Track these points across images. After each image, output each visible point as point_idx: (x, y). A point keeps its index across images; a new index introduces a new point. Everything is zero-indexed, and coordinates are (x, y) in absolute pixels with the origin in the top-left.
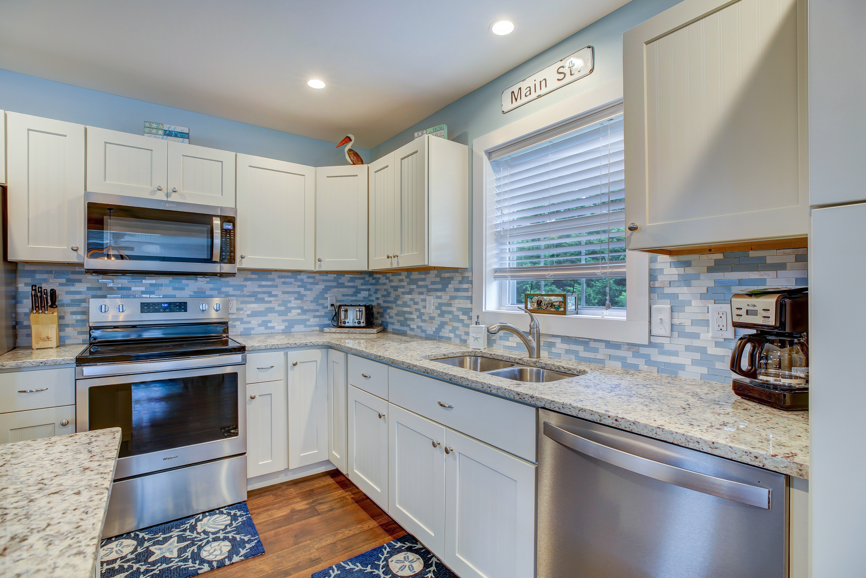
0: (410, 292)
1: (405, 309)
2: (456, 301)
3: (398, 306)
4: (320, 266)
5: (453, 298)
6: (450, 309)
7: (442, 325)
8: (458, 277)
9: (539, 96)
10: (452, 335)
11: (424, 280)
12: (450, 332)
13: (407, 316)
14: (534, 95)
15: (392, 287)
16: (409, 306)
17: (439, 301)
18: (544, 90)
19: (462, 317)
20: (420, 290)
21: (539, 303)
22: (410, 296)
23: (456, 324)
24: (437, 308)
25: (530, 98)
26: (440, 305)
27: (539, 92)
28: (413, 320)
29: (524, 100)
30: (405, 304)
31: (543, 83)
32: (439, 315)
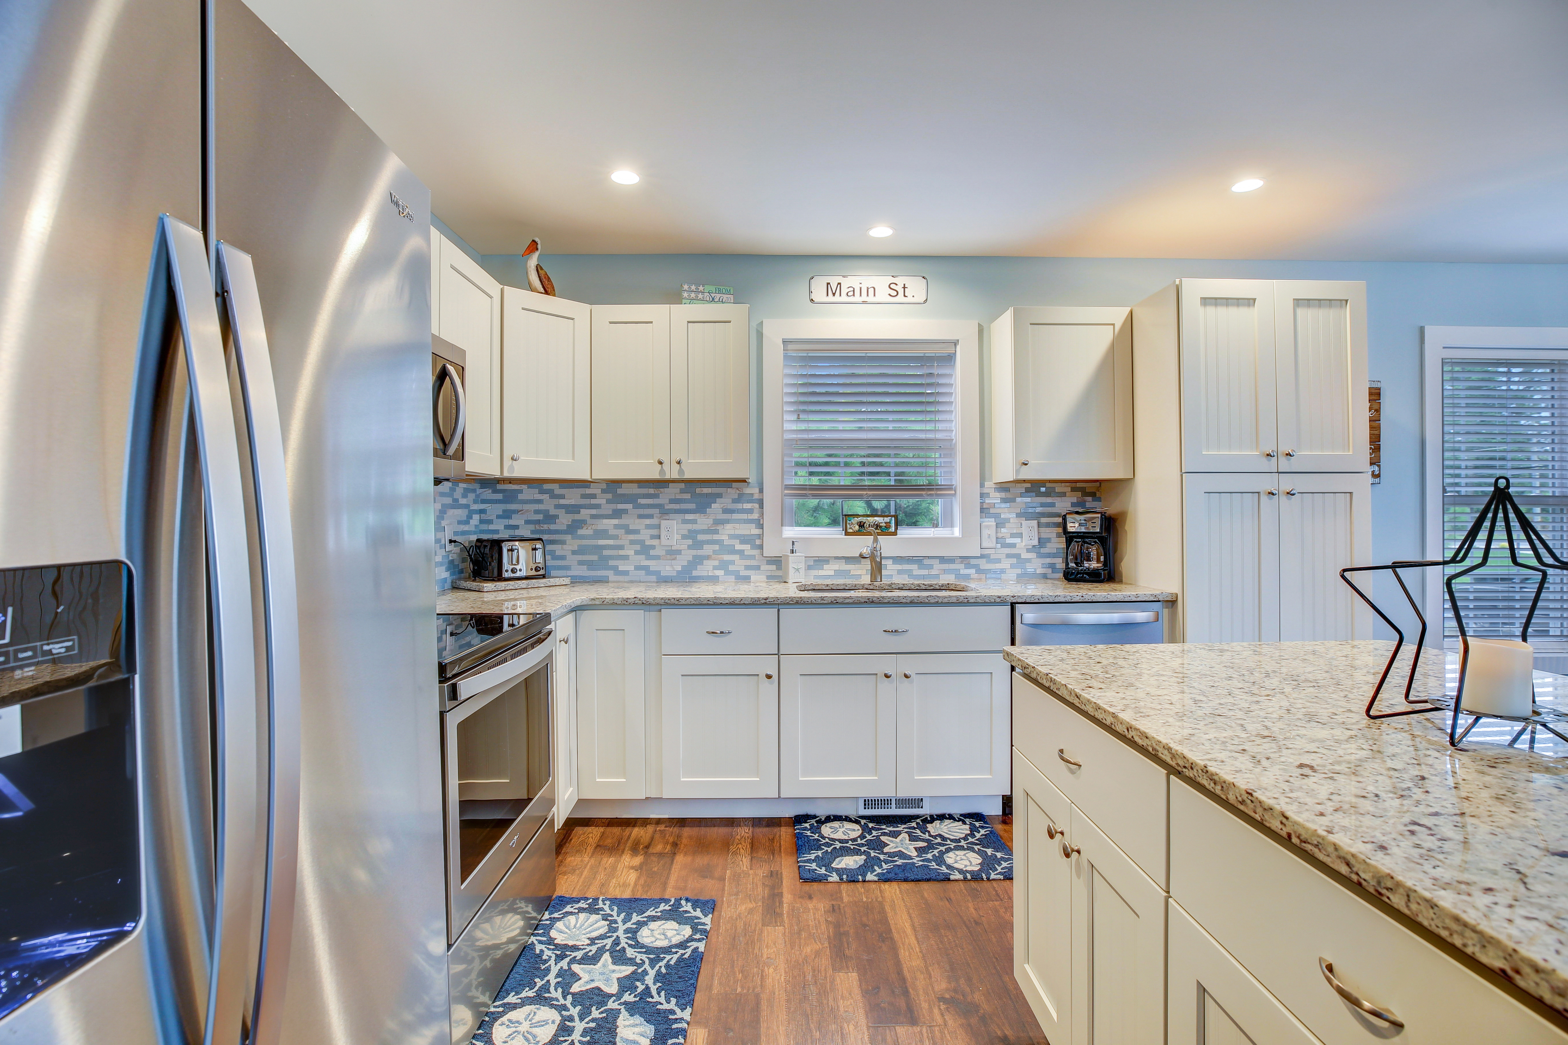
0: (617, 514)
1: (602, 542)
2: (728, 526)
3: (583, 537)
5: (718, 522)
6: (716, 537)
7: (698, 560)
8: (732, 492)
9: (864, 302)
10: (720, 573)
11: (655, 496)
12: (715, 568)
13: (606, 553)
14: (857, 298)
15: (558, 507)
16: (615, 537)
17: (690, 526)
18: (871, 298)
19: (739, 547)
20: (641, 511)
21: (861, 525)
22: (615, 521)
23: (727, 557)
24: (684, 537)
25: (851, 299)
26: (691, 535)
27: (864, 298)
28: (626, 558)
29: (844, 298)
30: (603, 534)
31: (871, 291)
32: (690, 547)
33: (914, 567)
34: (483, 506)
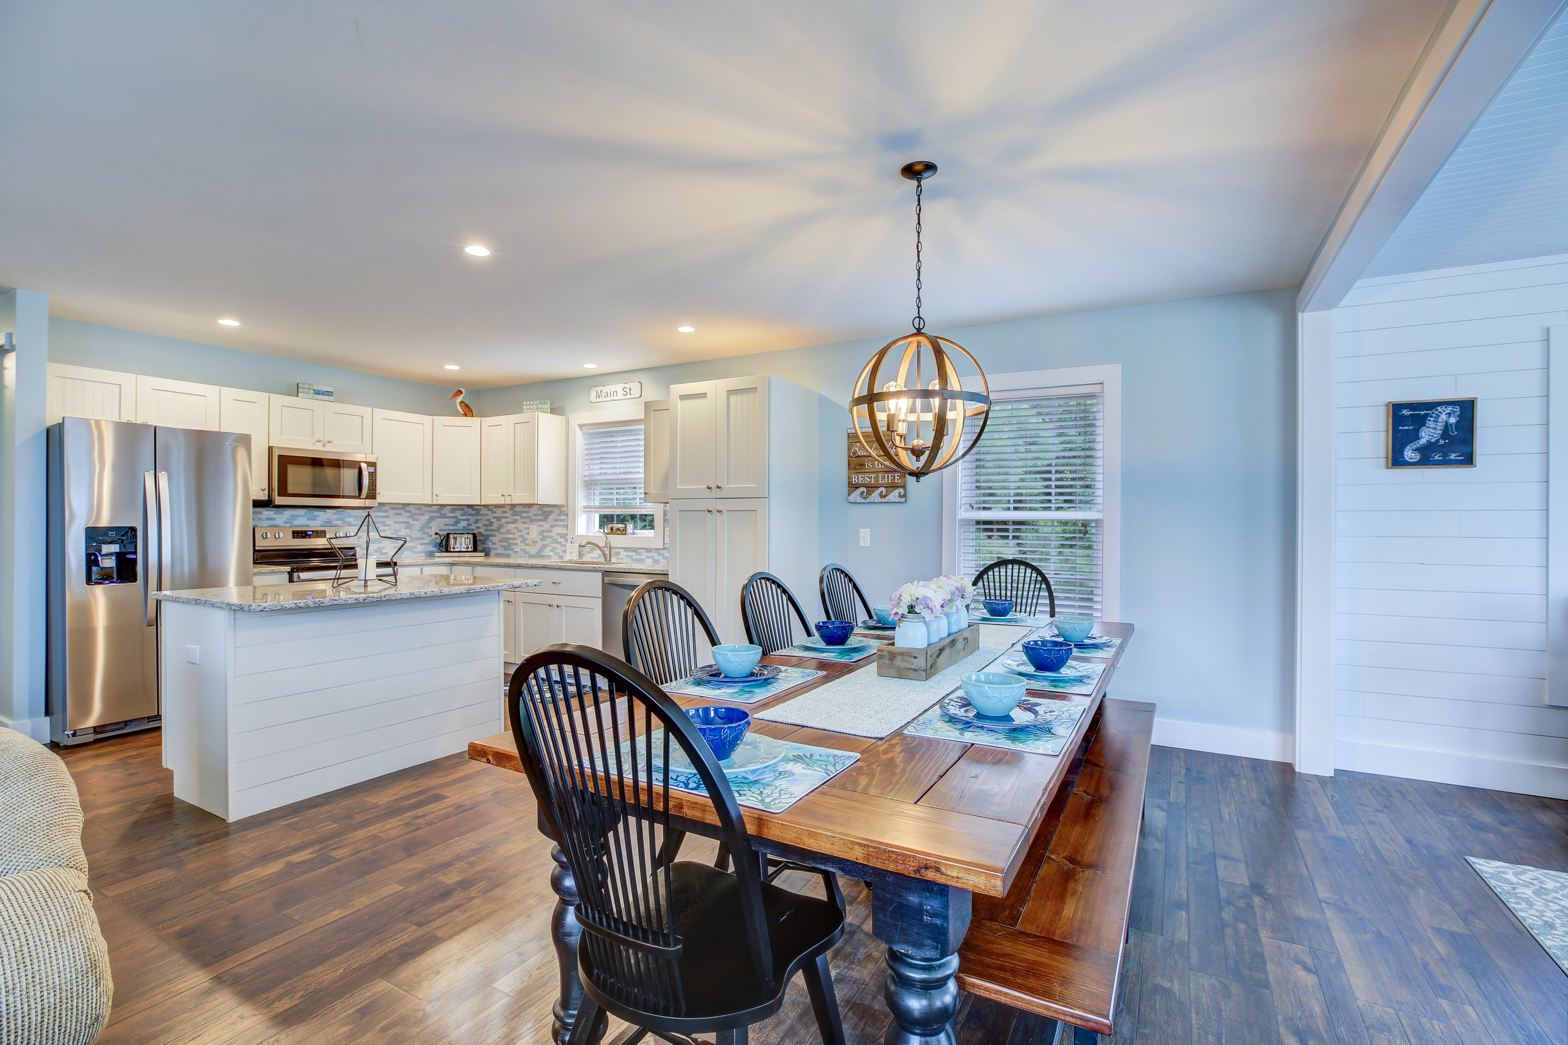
0: (514, 522)
1: (509, 536)
2: (556, 528)
3: (502, 533)
4: (437, 500)
5: (553, 526)
6: (550, 534)
7: (544, 547)
8: (557, 511)
9: (613, 400)
10: (552, 554)
11: (528, 512)
12: (551, 551)
13: (510, 541)
14: (609, 399)
15: (494, 518)
16: (513, 534)
17: (542, 528)
18: (615, 398)
19: (560, 540)
20: (524, 520)
21: (612, 529)
22: (514, 525)
23: (555, 545)
24: (539, 534)
25: (607, 399)
26: (542, 532)
27: (612, 398)
28: (517, 544)
29: (604, 399)
30: (509, 532)
31: (615, 393)
32: (541, 540)
33: (633, 554)
34: (468, 517)
